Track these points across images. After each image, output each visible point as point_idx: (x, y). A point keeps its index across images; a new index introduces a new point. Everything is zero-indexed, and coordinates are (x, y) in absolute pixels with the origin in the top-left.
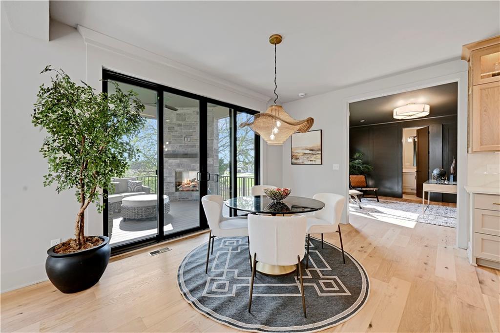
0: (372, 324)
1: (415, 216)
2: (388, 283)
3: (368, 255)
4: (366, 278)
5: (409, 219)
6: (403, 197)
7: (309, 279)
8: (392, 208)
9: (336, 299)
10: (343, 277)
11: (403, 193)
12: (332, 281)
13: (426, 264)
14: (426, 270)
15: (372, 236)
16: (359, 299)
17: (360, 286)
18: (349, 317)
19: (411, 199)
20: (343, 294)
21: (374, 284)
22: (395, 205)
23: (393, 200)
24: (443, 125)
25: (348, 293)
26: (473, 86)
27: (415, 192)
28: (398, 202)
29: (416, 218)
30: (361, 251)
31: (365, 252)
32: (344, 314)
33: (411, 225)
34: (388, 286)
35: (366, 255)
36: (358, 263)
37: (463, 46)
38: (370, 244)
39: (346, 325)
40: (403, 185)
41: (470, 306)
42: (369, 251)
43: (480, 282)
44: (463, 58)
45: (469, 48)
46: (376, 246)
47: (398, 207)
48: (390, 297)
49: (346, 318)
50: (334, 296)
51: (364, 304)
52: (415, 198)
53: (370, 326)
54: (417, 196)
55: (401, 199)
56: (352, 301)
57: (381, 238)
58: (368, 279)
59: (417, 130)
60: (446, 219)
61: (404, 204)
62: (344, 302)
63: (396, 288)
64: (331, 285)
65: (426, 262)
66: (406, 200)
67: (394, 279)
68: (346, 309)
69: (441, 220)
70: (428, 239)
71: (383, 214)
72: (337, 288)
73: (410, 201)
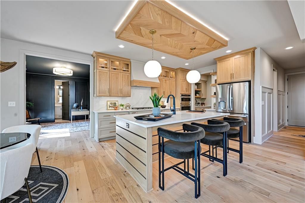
0: (78, 188)
1: (67, 130)
2: (74, 166)
3: (54, 159)
4: (61, 171)
5: (65, 132)
6: (55, 121)
7: (17, 200)
8: (52, 129)
9: (51, 194)
10: (46, 180)
11: (55, 119)
12: (40, 187)
13: (84, 149)
14: (85, 152)
15: (49, 148)
16: (64, 183)
17: (61, 177)
18: (65, 195)
19: (60, 121)
20: (53, 188)
21: (67, 171)
22: (53, 126)
23: (50, 124)
24: (75, 82)
25: (56, 185)
26: (97, 69)
27: (61, 117)
28: (54, 125)
29: (69, 131)
30: (48, 160)
31: (51, 159)
32: (61, 197)
33: (68, 135)
34: (75, 167)
35: (53, 160)
36: (51, 167)
37: (94, 51)
38: (51, 153)
39: (66, 200)
40: (55, 114)
41: (104, 156)
42: (53, 157)
43: (103, 147)
44: (92, 56)
45: (96, 53)
46: (56, 153)
47: (56, 127)
48: (78, 172)
49: (64, 197)
50: (48, 194)
51: (69, 183)
52: (61, 121)
53: (78, 190)
54: (63, 119)
55: (54, 123)
56: (61, 187)
57: (56, 147)
58: (63, 171)
59: (62, 82)
60: (81, 128)
61: (58, 125)
62: (56, 191)
63: (78, 166)
64: (40, 190)
65: (83, 149)
66: (57, 123)
67: (75, 163)
68: (61, 193)
69: (79, 129)
70: (79, 139)
71: (48, 134)
72: (46, 189)
73: (60, 123)
